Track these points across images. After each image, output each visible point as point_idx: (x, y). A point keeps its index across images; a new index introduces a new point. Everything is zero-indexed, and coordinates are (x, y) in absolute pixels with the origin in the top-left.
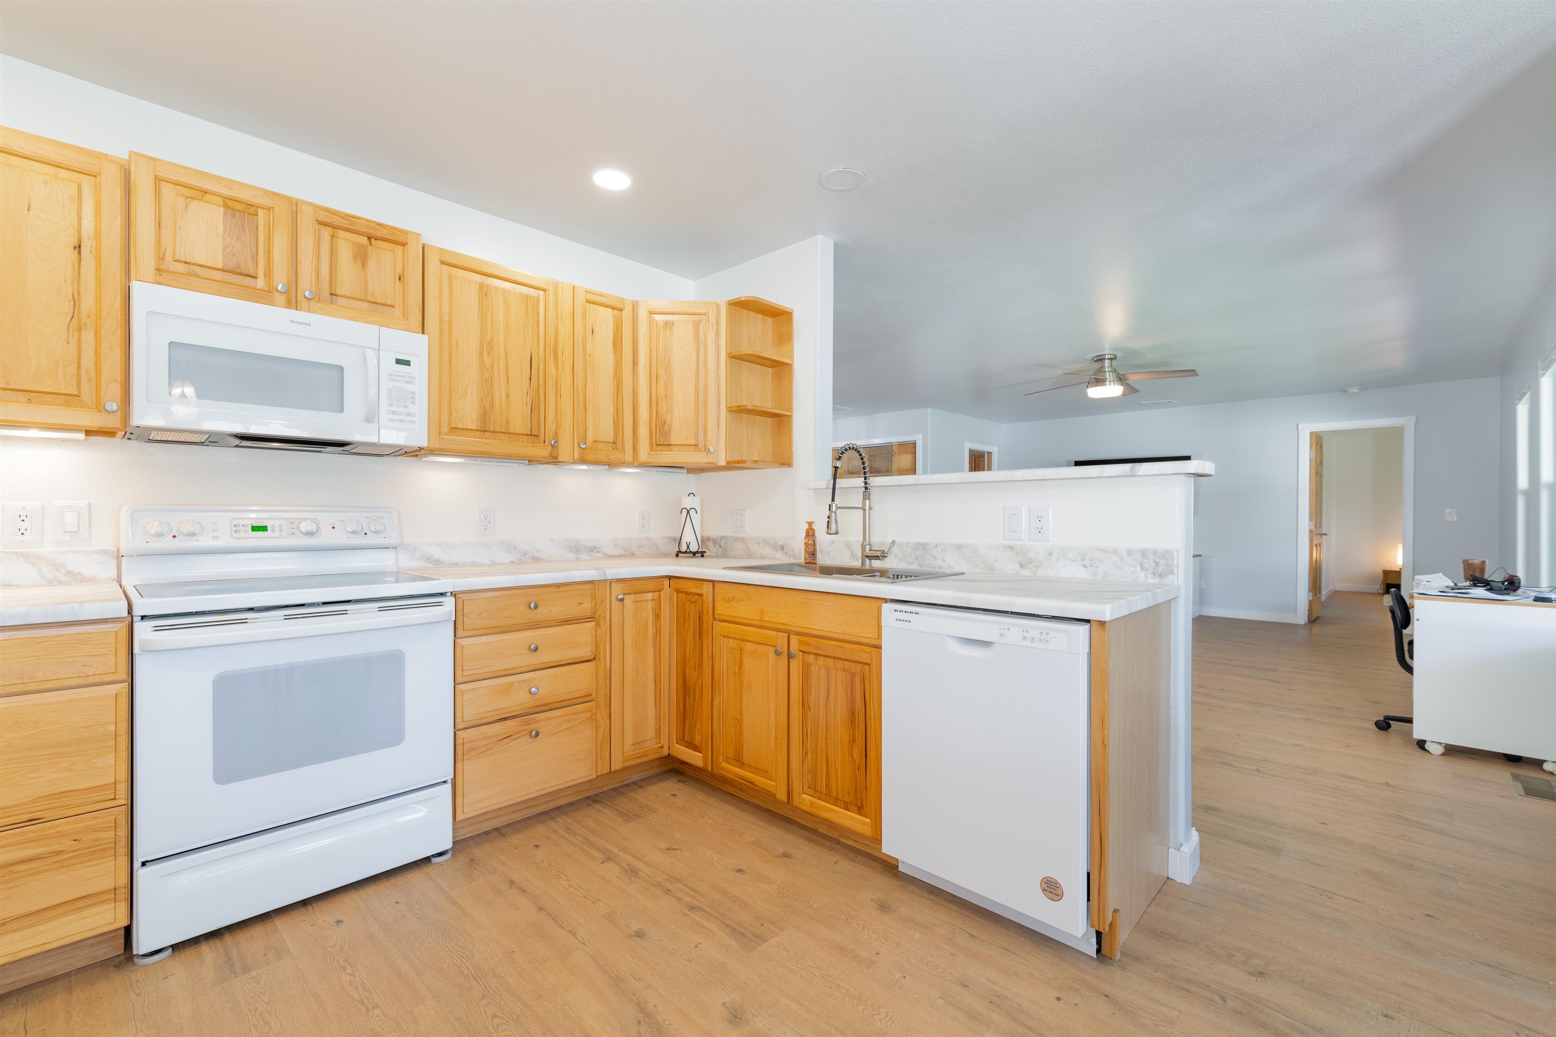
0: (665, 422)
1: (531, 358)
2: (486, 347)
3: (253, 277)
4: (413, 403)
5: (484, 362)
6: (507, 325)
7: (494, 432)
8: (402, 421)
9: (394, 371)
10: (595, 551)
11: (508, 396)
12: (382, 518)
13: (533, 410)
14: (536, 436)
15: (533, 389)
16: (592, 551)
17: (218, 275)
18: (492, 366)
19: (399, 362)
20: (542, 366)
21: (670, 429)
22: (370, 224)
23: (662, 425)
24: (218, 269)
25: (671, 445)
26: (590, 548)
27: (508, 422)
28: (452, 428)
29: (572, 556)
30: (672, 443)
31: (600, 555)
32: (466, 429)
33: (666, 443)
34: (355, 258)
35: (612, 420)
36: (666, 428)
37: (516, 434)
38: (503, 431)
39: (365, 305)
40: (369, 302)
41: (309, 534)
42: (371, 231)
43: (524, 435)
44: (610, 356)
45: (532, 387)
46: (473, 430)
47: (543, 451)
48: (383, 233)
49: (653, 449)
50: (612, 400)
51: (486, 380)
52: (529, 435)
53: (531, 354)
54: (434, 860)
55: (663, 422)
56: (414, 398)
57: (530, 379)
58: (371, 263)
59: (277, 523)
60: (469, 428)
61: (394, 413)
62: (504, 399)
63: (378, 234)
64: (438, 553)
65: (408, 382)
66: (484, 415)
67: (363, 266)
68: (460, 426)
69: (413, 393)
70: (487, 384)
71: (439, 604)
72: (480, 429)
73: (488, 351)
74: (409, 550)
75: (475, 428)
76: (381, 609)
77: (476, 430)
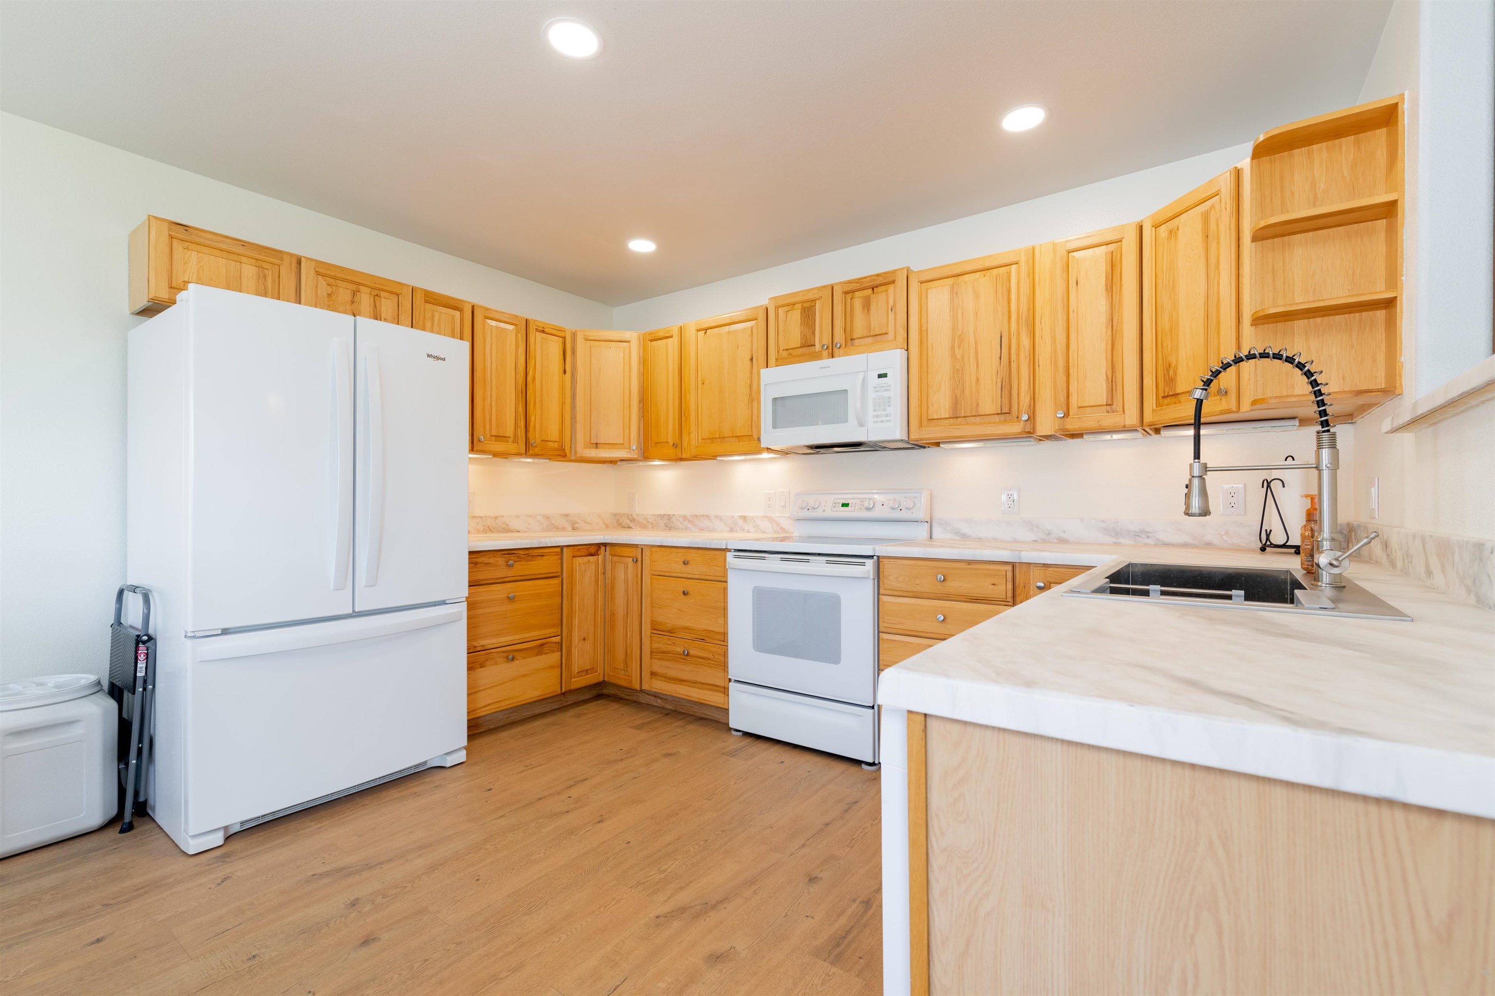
0: (1170, 366)
1: (1001, 337)
2: (958, 339)
3: (812, 345)
4: (889, 406)
5: (956, 355)
6: (977, 313)
7: (965, 417)
8: (882, 422)
9: (877, 384)
10: (1144, 536)
11: (978, 380)
12: (915, 497)
13: (1003, 388)
14: (1007, 413)
15: (1004, 367)
16: (1138, 536)
17: (800, 351)
18: (963, 357)
19: (880, 376)
20: (1014, 342)
21: (1175, 373)
22: (871, 278)
23: (1167, 370)
24: (799, 348)
25: (1178, 394)
26: (1135, 531)
27: (978, 405)
28: (930, 420)
29: (1109, 540)
30: (1178, 391)
31: (1151, 541)
32: (941, 419)
33: (1171, 394)
34: (863, 308)
35: (1105, 378)
36: (1171, 372)
37: (987, 415)
38: (973, 414)
39: (870, 340)
40: (872, 336)
41: (868, 509)
42: (872, 283)
43: (994, 414)
44: (1102, 304)
45: (1002, 365)
46: (947, 418)
47: (1016, 428)
48: (881, 280)
49: (1159, 404)
50: (1105, 354)
51: (957, 371)
52: (1000, 414)
53: (1001, 333)
54: (864, 766)
55: (1167, 365)
56: (890, 402)
57: (1001, 358)
58: (873, 307)
59: (854, 501)
60: (942, 417)
61: (877, 416)
62: (974, 384)
63: (877, 283)
64: (965, 529)
65: (886, 390)
66: (956, 404)
67: (868, 312)
68: (935, 417)
69: (889, 398)
70: (958, 375)
71: (863, 564)
72: (952, 416)
73: (959, 344)
74: (942, 524)
75: (948, 416)
76: (828, 562)
77: (949, 418)
